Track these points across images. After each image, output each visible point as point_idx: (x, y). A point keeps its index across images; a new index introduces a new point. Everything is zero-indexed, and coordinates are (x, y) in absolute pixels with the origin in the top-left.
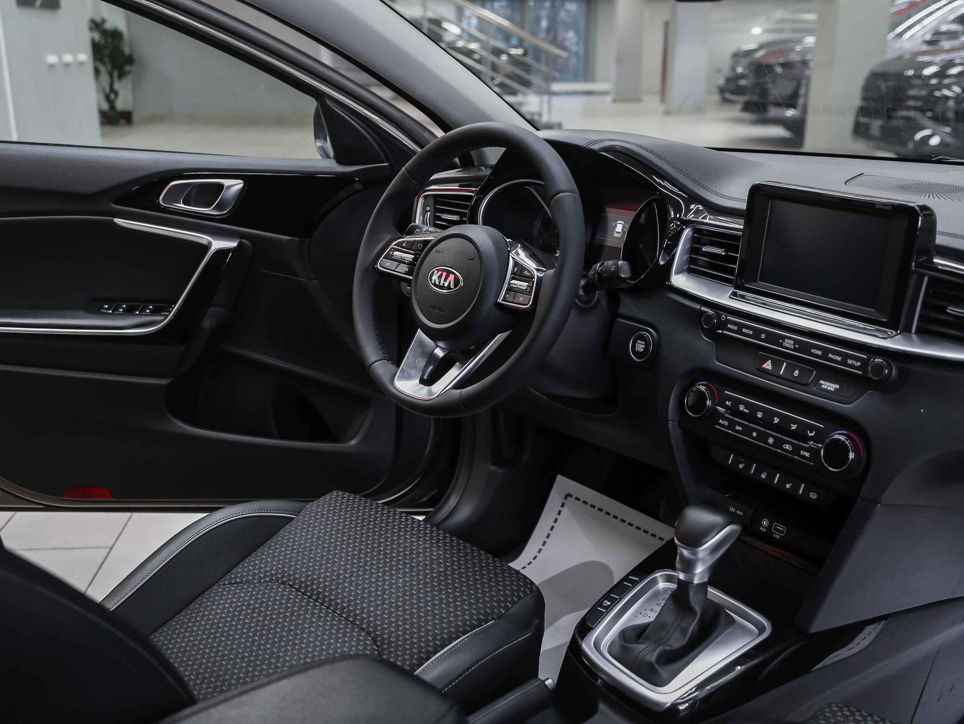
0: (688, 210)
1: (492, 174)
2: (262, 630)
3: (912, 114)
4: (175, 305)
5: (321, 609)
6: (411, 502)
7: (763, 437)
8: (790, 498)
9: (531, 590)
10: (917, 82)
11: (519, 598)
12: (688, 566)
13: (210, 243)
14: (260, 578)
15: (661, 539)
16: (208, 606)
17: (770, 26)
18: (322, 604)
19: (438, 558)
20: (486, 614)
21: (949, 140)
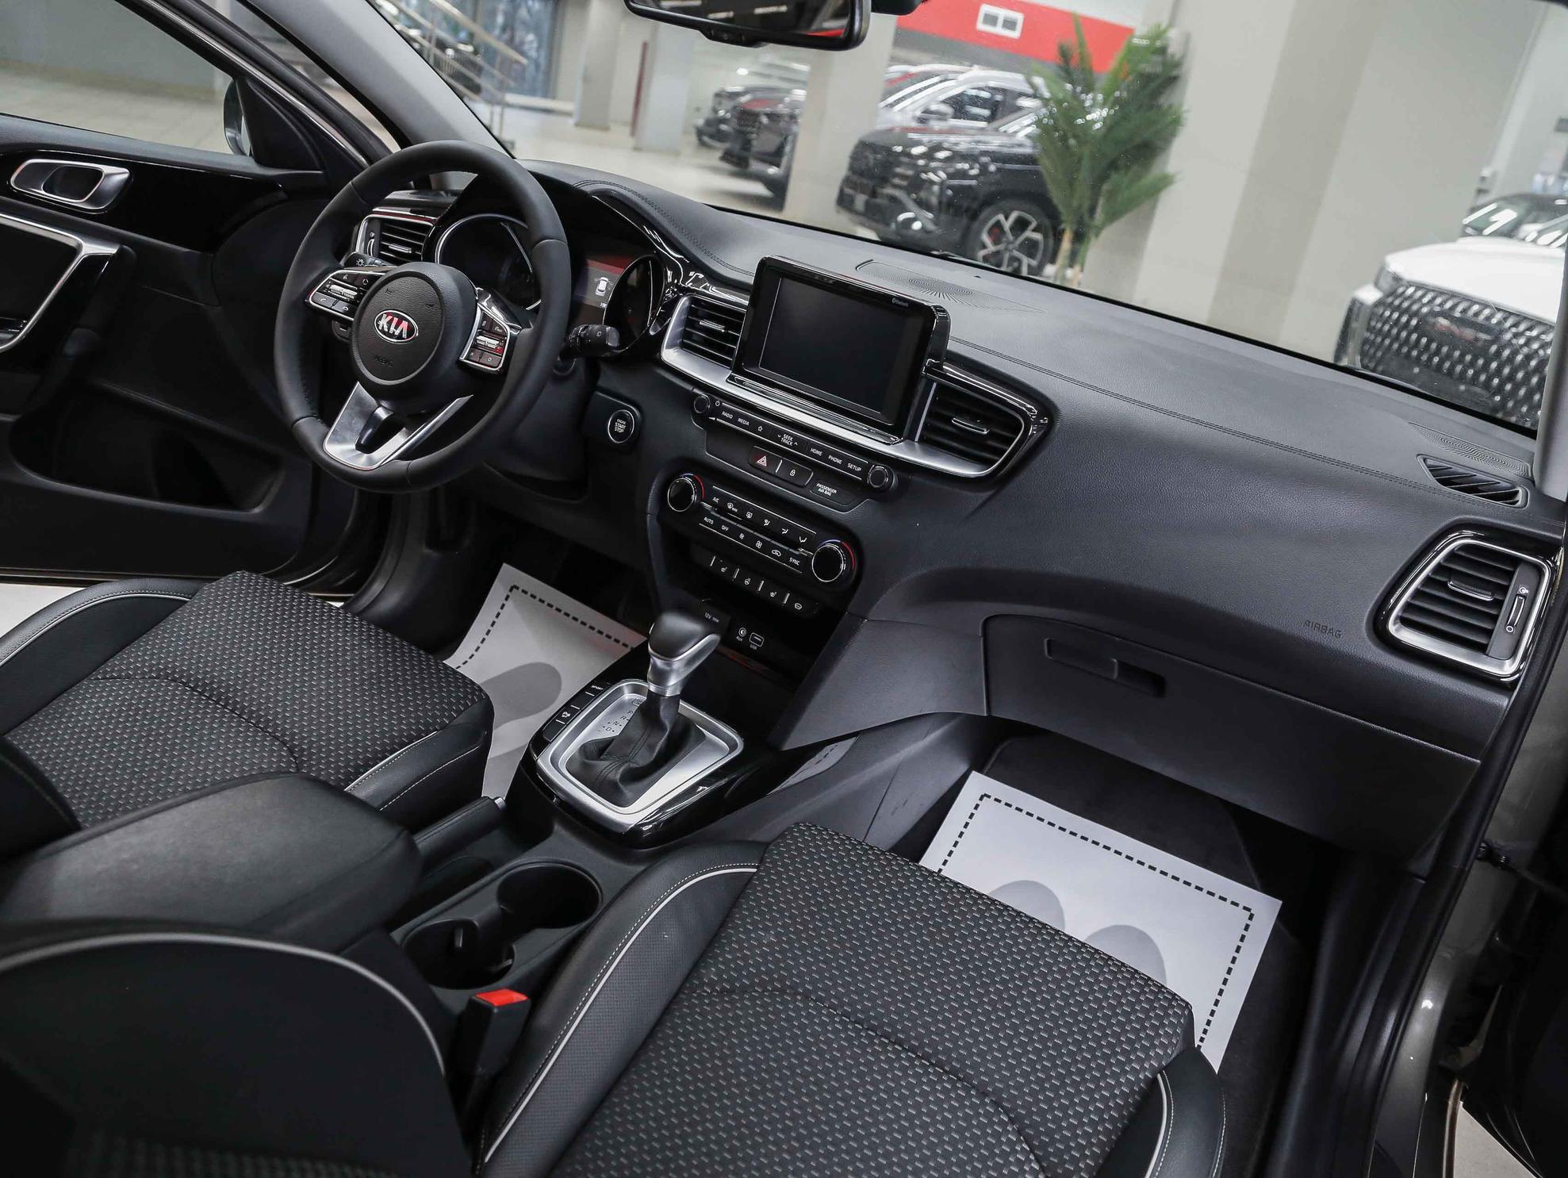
0: (687, 277)
1: (457, 202)
2: (148, 736)
3: (897, 193)
4: (28, 319)
5: (223, 713)
6: (326, 586)
7: (751, 540)
8: (774, 607)
9: (479, 697)
10: (905, 160)
11: (466, 706)
12: (661, 677)
13: (80, 246)
14: (144, 673)
15: (625, 645)
16: (76, 705)
17: (755, 68)
18: (224, 707)
19: (369, 658)
20: (427, 724)
21: (931, 227)
